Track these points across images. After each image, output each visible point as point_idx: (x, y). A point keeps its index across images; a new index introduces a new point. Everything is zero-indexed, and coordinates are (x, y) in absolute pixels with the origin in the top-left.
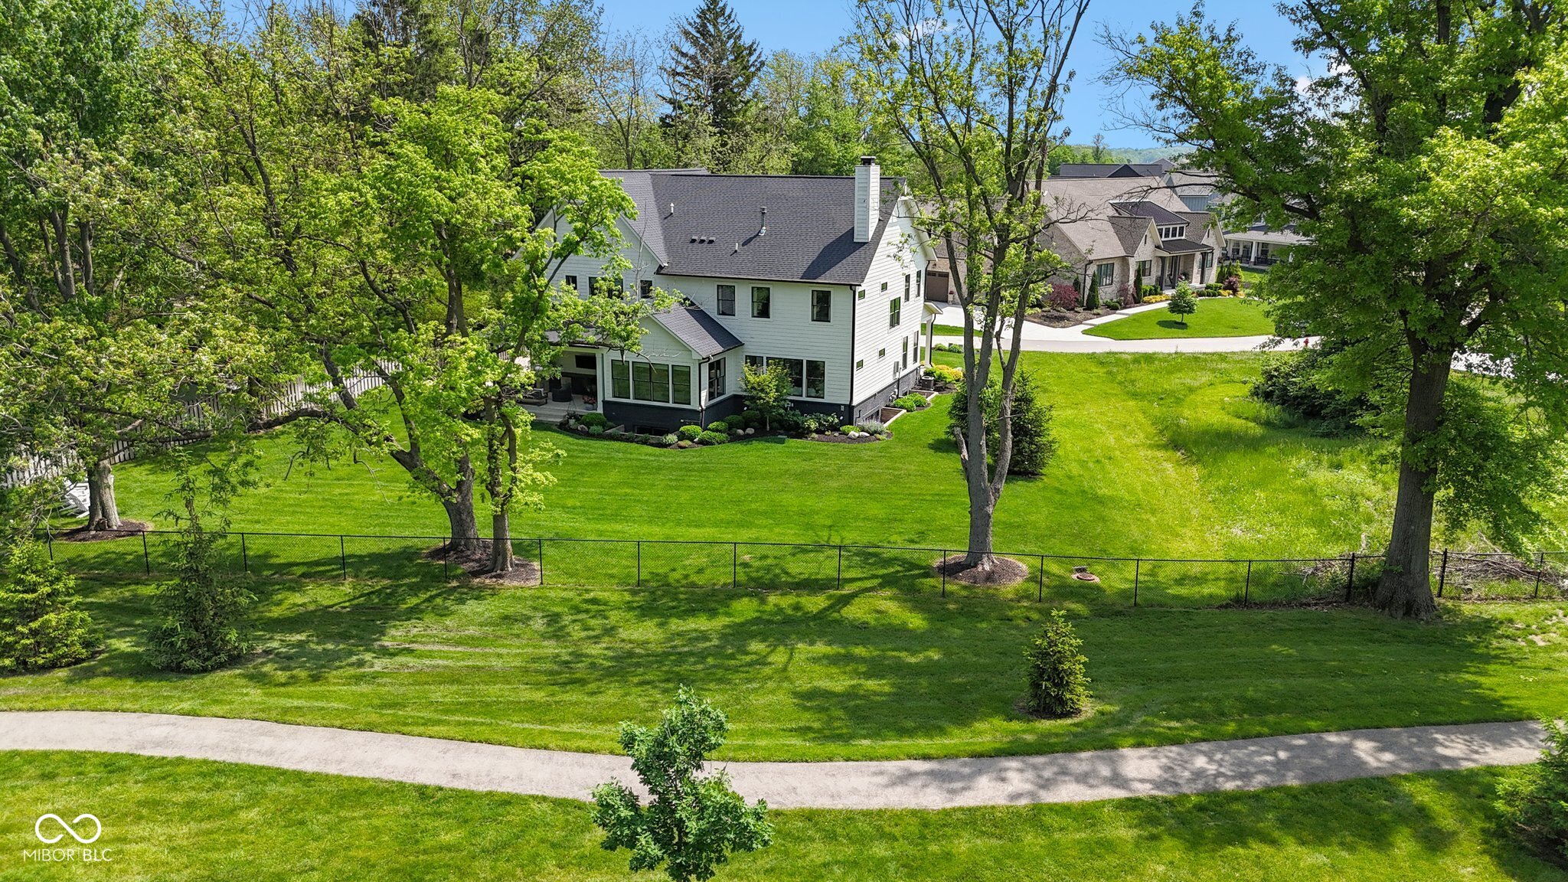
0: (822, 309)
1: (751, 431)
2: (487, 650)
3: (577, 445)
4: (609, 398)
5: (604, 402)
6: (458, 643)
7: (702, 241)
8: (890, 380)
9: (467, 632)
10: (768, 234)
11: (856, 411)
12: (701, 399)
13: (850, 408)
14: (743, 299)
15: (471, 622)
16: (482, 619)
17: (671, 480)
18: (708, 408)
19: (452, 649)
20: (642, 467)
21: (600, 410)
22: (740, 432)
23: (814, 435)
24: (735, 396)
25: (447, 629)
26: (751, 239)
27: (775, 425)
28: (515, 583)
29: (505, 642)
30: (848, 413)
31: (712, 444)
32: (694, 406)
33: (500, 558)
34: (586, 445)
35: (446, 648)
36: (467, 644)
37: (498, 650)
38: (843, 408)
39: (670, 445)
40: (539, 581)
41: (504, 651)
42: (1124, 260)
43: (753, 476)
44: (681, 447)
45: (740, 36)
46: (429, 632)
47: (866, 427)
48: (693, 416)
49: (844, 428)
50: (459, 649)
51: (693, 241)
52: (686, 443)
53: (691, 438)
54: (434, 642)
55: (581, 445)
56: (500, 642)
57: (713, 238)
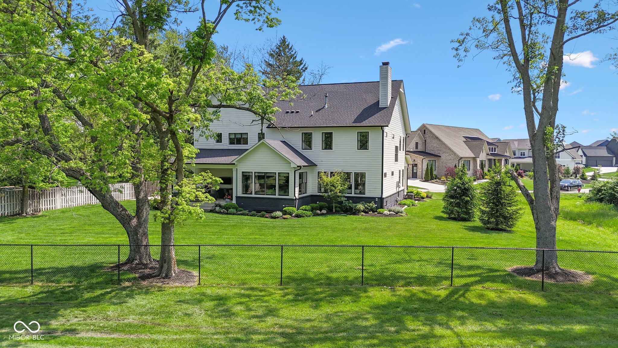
0: (363, 144)
1: (324, 211)
2: (143, 336)
3: (221, 217)
4: (240, 194)
5: (237, 197)
6: (114, 330)
7: (293, 112)
8: (395, 191)
9: (126, 321)
10: (330, 107)
11: (385, 201)
12: (295, 193)
13: (381, 199)
14: (317, 139)
15: (133, 312)
16: (144, 310)
17: (283, 232)
18: (300, 199)
19: (105, 336)
20: (264, 227)
21: (234, 201)
22: (318, 212)
23: (363, 213)
24: (312, 196)
25: (107, 319)
26: (320, 110)
27: (338, 209)
28: (177, 284)
29: (163, 328)
30: (381, 202)
31: (303, 217)
32: (291, 196)
33: (166, 266)
34: (227, 217)
35: (99, 335)
36: (123, 331)
37: (154, 337)
38: (377, 200)
39: (278, 217)
40: (197, 283)
41: (161, 337)
42: (474, 159)
43: (335, 230)
44: (285, 218)
45: (296, 57)
46: (88, 321)
47: (393, 210)
48: (291, 202)
49: (379, 210)
50: (113, 336)
51: (288, 112)
52: (288, 216)
53: (290, 214)
54: (88, 331)
55: (224, 217)
56: (157, 329)
57: (299, 111)
